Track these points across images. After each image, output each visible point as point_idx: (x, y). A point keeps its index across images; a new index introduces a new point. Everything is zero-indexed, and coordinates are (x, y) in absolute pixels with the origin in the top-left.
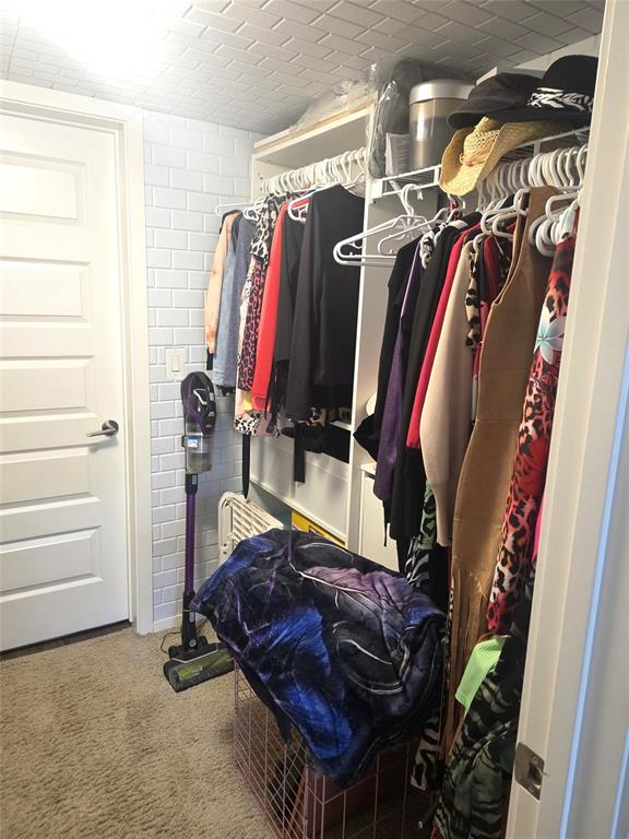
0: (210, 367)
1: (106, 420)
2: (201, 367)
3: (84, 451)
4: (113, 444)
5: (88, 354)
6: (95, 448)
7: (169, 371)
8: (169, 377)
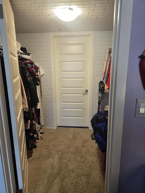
0: (103, 80)
1: (86, 89)
2: (102, 80)
3: (82, 95)
4: (87, 94)
5: (83, 77)
6: (84, 94)
7: (97, 81)
8: (97, 82)
